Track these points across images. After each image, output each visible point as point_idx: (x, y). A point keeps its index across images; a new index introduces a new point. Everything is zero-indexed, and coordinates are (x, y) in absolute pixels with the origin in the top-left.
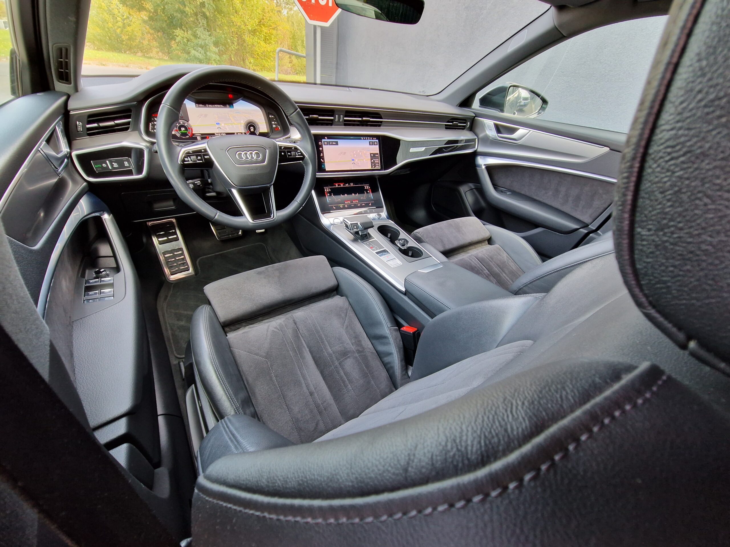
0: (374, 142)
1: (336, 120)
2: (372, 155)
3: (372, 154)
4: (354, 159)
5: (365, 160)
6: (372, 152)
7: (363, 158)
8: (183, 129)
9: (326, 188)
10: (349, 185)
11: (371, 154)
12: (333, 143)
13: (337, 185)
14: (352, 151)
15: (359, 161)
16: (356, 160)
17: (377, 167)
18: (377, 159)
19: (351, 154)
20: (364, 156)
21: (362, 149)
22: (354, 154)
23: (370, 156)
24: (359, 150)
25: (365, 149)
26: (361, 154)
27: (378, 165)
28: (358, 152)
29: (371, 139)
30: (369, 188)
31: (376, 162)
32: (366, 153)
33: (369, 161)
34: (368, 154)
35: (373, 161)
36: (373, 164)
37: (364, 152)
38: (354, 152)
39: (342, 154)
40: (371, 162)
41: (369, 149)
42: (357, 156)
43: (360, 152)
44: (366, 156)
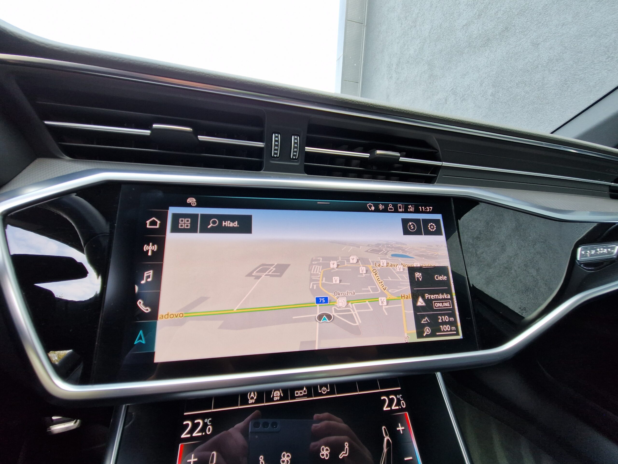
0: (426, 222)
1: (275, 151)
3: (420, 269)
4: (330, 295)
5: (382, 300)
6: (417, 264)
7: (376, 289)
10: (309, 395)
11: (412, 270)
12: (228, 224)
14: (319, 260)
15: (352, 303)
16: (336, 299)
17: (447, 331)
18: (442, 292)
19: (314, 271)
20: (379, 282)
21: (369, 251)
22: (329, 275)
23: (406, 279)
24: (354, 258)
25: (384, 252)
26: (362, 271)
27: (450, 323)
28: (347, 264)
29: (412, 208)
30: (403, 405)
31: (438, 307)
32: (390, 266)
33: (402, 305)
34: (398, 273)
35: (424, 304)
36: (423, 317)
37: (381, 265)
38: (332, 266)
39: (266, 273)
40: (413, 312)
41: (403, 250)
42: (340, 281)
43: (358, 263)
44: (389, 279)
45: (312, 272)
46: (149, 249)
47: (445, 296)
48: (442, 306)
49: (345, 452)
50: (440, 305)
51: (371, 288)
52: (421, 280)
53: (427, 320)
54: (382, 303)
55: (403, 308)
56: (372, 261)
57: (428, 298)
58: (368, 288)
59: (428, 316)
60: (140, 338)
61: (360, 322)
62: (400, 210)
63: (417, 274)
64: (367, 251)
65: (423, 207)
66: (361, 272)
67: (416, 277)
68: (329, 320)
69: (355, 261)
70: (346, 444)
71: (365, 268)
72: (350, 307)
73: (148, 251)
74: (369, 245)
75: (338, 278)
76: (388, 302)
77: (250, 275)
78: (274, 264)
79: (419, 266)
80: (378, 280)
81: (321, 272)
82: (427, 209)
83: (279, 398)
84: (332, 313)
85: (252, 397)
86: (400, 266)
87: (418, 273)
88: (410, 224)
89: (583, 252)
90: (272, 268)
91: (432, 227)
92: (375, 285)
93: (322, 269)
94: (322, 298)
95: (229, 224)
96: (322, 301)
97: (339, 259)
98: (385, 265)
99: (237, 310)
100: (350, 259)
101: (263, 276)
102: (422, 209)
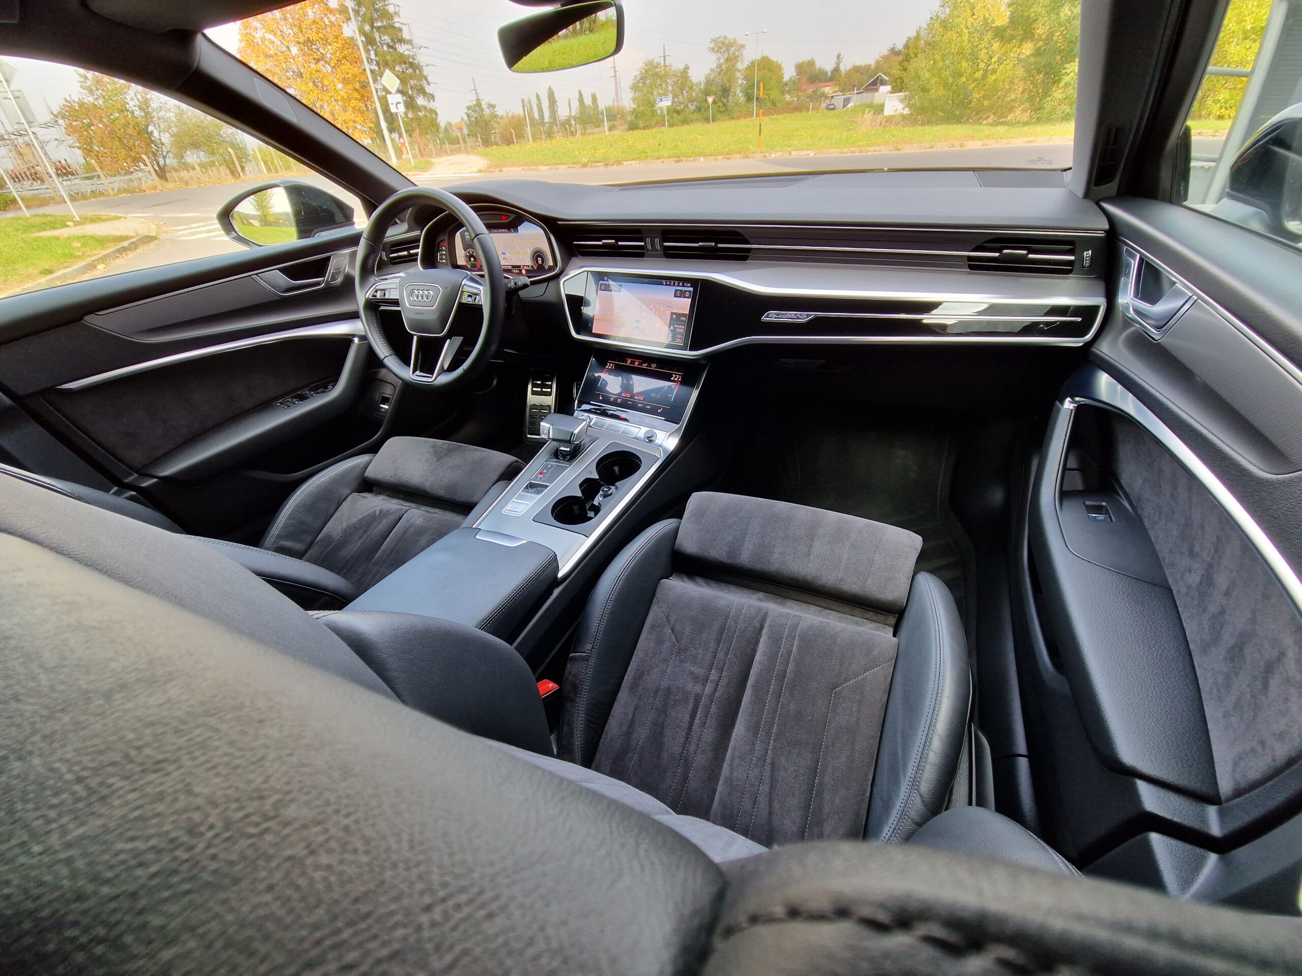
0: (686, 291)
1: (650, 247)
3: (675, 314)
6: (675, 311)
8: (472, 259)
10: (647, 367)
11: (672, 314)
13: (629, 361)
21: (660, 303)
27: (680, 339)
29: (681, 284)
52: (675, 318)
62: (676, 285)
74: (660, 300)
82: (688, 285)
91: (687, 294)
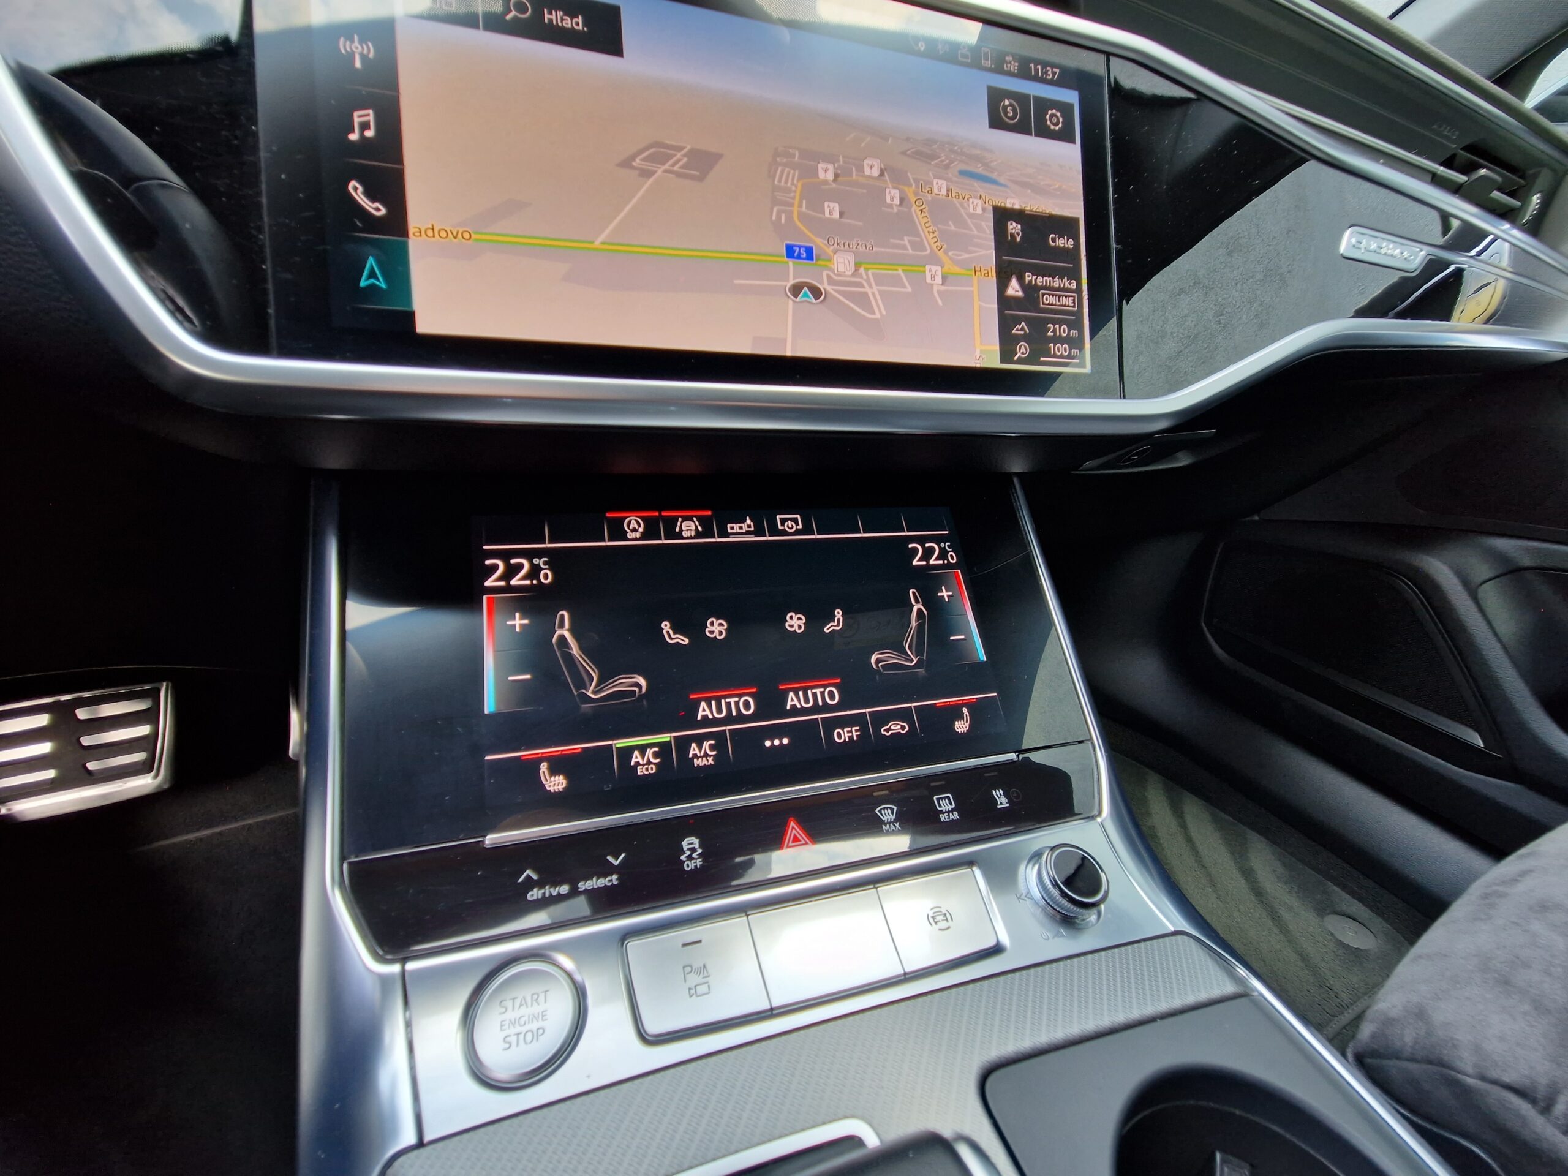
0: (1044, 105)
2: (1014, 228)
3: (1019, 216)
4: (818, 243)
5: (932, 272)
6: (1013, 203)
7: (918, 246)
9: (506, 556)
10: (759, 532)
11: (1002, 216)
12: (557, 18)
13: (634, 526)
14: (793, 156)
15: (866, 270)
16: (832, 254)
17: (1061, 356)
18: (1061, 273)
19: (780, 181)
20: (929, 229)
21: (908, 153)
22: (816, 194)
23: (988, 232)
24: (874, 163)
25: (942, 161)
26: (892, 199)
27: (1069, 341)
28: (856, 175)
29: (1013, 62)
30: (953, 558)
31: (1049, 304)
32: (954, 196)
33: (975, 289)
34: (972, 216)
35: (1020, 294)
36: (1017, 320)
37: (935, 191)
38: (822, 175)
39: (667, 166)
40: (996, 306)
41: (986, 165)
42: (841, 214)
43: (882, 178)
44: (949, 226)
45: (776, 182)
46: (354, 49)
47: (1066, 283)
48: (1058, 303)
49: (836, 623)
50: (1054, 300)
51: (909, 241)
52: (1018, 239)
53: (1023, 327)
54: (933, 277)
55: (976, 298)
56: (914, 179)
57: (1030, 281)
58: (903, 240)
59: (1029, 321)
60: (372, 274)
61: (884, 312)
62: (987, 62)
63: (1011, 224)
64: (904, 153)
65: (1039, 67)
66: (888, 200)
67: (1009, 231)
68: (816, 299)
69: (876, 173)
70: (838, 613)
71: (897, 192)
72: (862, 278)
73: (351, 55)
74: (908, 139)
75: (837, 205)
76: (945, 279)
77: (627, 163)
78: (684, 148)
79: (1017, 207)
80: (927, 225)
81: (796, 187)
82: (1046, 73)
83: (693, 533)
84: (822, 283)
85: (634, 528)
86: (976, 201)
87: (1014, 224)
88: (1007, 102)
89: (1354, 241)
90: (679, 155)
91: (1054, 120)
92: (919, 236)
93: (799, 179)
94: (800, 247)
95: (562, 20)
96: (800, 253)
97: (838, 161)
98: (944, 192)
99: (603, 243)
100: (865, 165)
101: (660, 172)
102: (1036, 70)
